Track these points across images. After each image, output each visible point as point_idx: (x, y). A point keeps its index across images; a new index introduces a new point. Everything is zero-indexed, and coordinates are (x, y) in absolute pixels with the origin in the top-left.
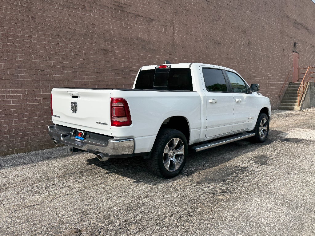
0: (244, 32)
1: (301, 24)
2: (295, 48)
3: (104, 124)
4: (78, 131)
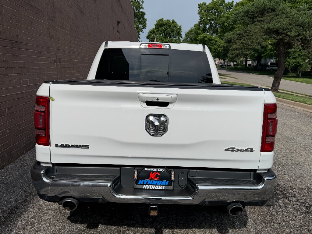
2: (118, 28)
3: (246, 150)
4: (146, 169)
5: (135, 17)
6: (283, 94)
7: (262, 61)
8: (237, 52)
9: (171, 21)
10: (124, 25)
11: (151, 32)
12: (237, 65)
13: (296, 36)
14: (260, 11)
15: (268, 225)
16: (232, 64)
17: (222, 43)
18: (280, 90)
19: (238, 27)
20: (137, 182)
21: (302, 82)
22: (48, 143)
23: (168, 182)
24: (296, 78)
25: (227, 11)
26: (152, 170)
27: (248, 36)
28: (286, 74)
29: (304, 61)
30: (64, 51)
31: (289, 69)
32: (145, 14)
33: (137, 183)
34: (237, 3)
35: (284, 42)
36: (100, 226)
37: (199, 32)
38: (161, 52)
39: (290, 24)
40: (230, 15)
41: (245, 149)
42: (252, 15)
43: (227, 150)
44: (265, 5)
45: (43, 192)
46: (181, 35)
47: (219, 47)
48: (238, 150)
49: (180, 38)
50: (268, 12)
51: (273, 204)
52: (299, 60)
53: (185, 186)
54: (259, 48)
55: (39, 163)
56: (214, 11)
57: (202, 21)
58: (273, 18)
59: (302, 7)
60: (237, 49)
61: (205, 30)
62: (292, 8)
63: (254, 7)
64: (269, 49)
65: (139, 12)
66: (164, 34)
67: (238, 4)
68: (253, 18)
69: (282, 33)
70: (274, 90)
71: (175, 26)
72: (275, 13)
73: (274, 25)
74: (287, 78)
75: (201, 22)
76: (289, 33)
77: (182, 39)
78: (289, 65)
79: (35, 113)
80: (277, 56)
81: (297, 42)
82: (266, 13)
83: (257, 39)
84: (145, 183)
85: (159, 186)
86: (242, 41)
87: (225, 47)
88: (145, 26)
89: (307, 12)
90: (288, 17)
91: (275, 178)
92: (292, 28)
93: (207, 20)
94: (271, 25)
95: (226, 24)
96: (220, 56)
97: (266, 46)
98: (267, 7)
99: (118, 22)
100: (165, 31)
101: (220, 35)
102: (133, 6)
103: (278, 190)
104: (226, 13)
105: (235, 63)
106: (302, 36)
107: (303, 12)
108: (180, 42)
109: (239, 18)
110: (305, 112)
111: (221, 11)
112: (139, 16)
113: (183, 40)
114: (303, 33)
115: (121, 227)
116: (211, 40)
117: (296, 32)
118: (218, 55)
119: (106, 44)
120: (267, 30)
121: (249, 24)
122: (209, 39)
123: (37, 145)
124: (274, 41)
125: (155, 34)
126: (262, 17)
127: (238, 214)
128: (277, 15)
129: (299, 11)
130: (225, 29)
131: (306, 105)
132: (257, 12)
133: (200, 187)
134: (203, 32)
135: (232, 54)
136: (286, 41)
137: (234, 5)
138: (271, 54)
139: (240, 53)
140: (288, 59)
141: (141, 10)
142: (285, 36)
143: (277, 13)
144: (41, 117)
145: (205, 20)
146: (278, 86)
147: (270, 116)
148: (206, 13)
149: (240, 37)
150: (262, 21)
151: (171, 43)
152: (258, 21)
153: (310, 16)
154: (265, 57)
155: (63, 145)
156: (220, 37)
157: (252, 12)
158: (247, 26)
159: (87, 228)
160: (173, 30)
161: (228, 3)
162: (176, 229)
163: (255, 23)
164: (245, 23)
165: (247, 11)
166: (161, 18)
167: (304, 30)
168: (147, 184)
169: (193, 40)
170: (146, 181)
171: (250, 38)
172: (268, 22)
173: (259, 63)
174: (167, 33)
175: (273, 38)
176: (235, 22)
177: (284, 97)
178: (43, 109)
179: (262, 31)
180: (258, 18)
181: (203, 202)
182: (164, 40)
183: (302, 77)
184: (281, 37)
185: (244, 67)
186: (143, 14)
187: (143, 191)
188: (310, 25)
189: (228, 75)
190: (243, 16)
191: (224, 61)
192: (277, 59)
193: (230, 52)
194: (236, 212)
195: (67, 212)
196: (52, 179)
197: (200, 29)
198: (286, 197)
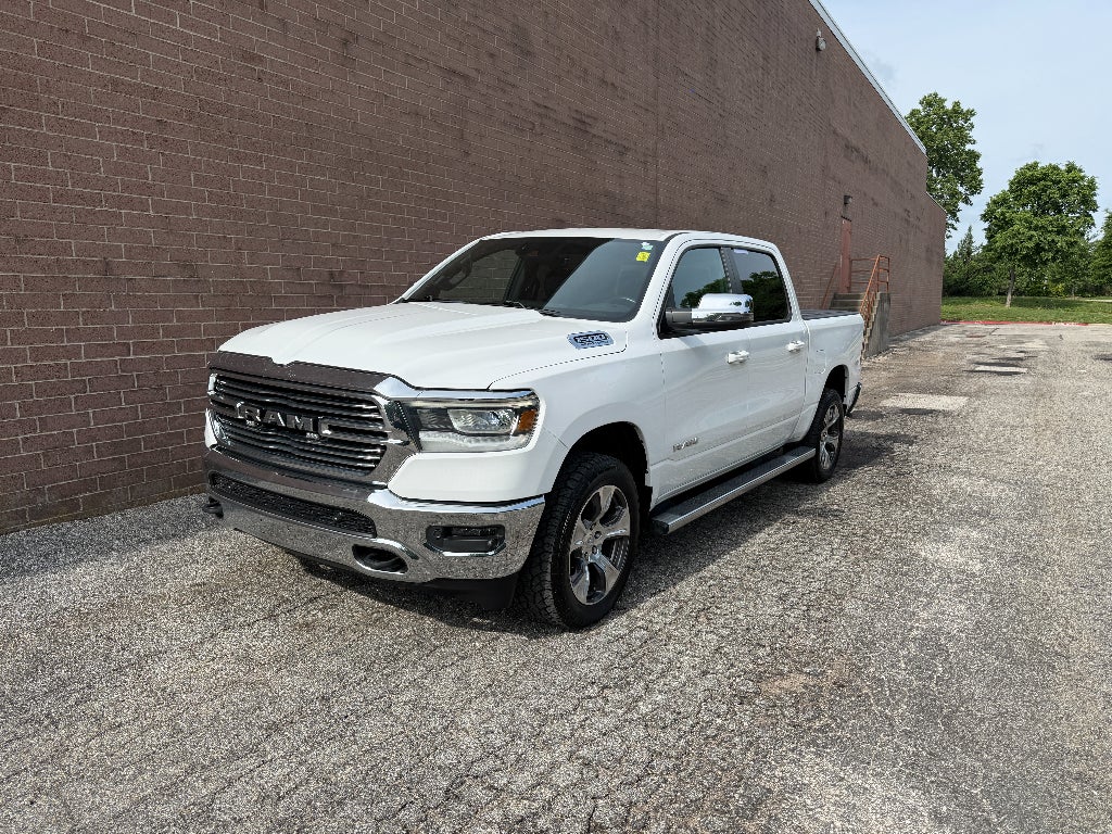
0: (764, 171)
1: (857, 150)
2: (845, 210)
9: (1063, 168)
10: (872, 200)
32: (980, 157)
46: (1094, 203)
65: (961, 153)
71: (1075, 181)
88: (975, 187)
99: (846, 199)
141: (968, 147)
166: (1031, 162)
186: (974, 156)
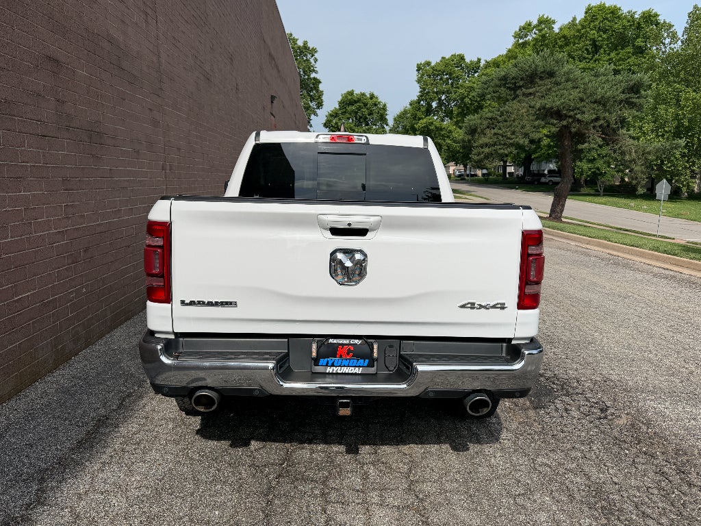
1: (274, 60)
2: (272, 108)
3: (494, 307)
4: (331, 341)
5: (302, 88)
6: (571, 226)
7: (534, 167)
8: (487, 150)
9: (368, 96)
10: (282, 102)
11: (331, 115)
12: (488, 174)
13: (592, 121)
14: (527, 76)
15: (536, 437)
16: (479, 173)
17: (459, 134)
18: (566, 218)
19: (489, 105)
20: (316, 361)
21: (605, 204)
22: (167, 299)
23: (367, 361)
24: (594, 198)
25: (468, 76)
26: (341, 341)
27: (506, 121)
28: (576, 189)
29: (609, 166)
30: (179, 149)
31: (582, 181)
32: (320, 82)
33: (316, 364)
34: (486, 62)
35: (570, 132)
36: (253, 442)
37: (419, 114)
38: (351, 149)
39: (582, 100)
40: (474, 83)
41: (492, 304)
42: (513, 84)
43: (463, 306)
44: (537, 66)
45: (160, 381)
46: (386, 120)
47: (455, 142)
48: (481, 307)
49: (385, 126)
50: (541, 78)
51: (545, 405)
52: (600, 163)
53: (395, 368)
54: (526, 143)
55: (152, 333)
56: (445, 77)
57: (424, 94)
58: (550, 89)
59: (602, 70)
60: (487, 145)
61: (429, 111)
62: (586, 70)
63: (516, 69)
64: (545, 146)
65: (309, 78)
66: (356, 119)
67: (488, 65)
68: (515, 88)
69: (566, 116)
70: (554, 218)
71: (375, 105)
72: (554, 80)
73: (554, 101)
74: (577, 197)
75: (421, 96)
76: (579, 116)
77: (387, 128)
78: (582, 174)
79: (146, 250)
80: (559, 157)
81: (592, 131)
82: (537, 80)
83: (523, 127)
84: (330, 364)
85: (353, 368)
86: (496, 131)
87: (465, 142)
88: (320, 105)
89: (611, 77)
90: (577, 88)
91: (541, 351)
92: (584, 106)
93: (434, 92)
94: (548, 102)
95: (467, 100)
96: (457, 159)
97: (540, 139)
98: (540, 69)
99: (273, 98)
100: (356, 113)
101: (457, 121)
102: (298, 68)
103: (554, 383)
104: (467, 81)
105: (485, 171)
106: (602, 122)
107: (604, 78)
108: (384, 132)
109: (491, 89)
110: (608, 256)
111: (457, 77)
112: (309, 85)
113: (390, 130)
114: (604, 115)
115: (289, 445)
116: (442, 129)
117: (592, 114)
118: (453, 156)
119: (258, 135)
120: (539, 109)
121: (508, 100)
122: (436, 127)
123: (149, 303)
124: (554, 129)
125: (340, 119)
126: (531, 88)
127: (482, 411)
128: (557, 84)
129: (596, 76)
130: (465, 110)
131: (609, 243)
132: (522, 79)
133: (421, 368)
134: (427, 115)
135: (479, 154)
136: (573, 130)
137: (482, 65)
138: (548, 154)
139: (493, 152)
140: (578, 163)
141: (313, 75)
142: (573, 122)
143: (559, 79)
144: (157, 257)
145: (429, 92)
146: (562, 211)
147: (532, 250)
148: (430, 81)
149: (493, 124)
150: (530, 94)
151: (369, 133)
152: (524, 94)
153: (615, 85)
154: (540, 160)
155: (194, 301)
156: (457, 123)
157: (513, 78)
158: (505, 104)
159: (231, 446)
160: (371, 111)
161: (471, 61)
162: (382, 445)
163: (518, 99)
164: (501, 98)
165: (504, 76)
166: (350, 90)
167: (606, 111)
168: (333, 365)
169: (408, 130)
170: (331, 360)
171: (511, 126)
172: (542, 97)
173: (527, 170)
174: (361, 117)
175: (552, 124)
176: (482, 96)
177: (572, 231)
178: (159, 242)
179: (531, 112)
180: (524, 90)
181: (426, 392)
182: (356, 130)
183: (604, 195)
184: (565, 123)
185: (501, 178)
186: (317, 82)
187: (327, 376)
188: (616, 101)
189: (473, 193)
190: (497, 86)
191: (465, 166)
192: (560, 163)
193: (475, 151)
194: (480, 410)
195: (196, 422)
196: (177, 357)
197: (420, 109)
198: (568, 394)
